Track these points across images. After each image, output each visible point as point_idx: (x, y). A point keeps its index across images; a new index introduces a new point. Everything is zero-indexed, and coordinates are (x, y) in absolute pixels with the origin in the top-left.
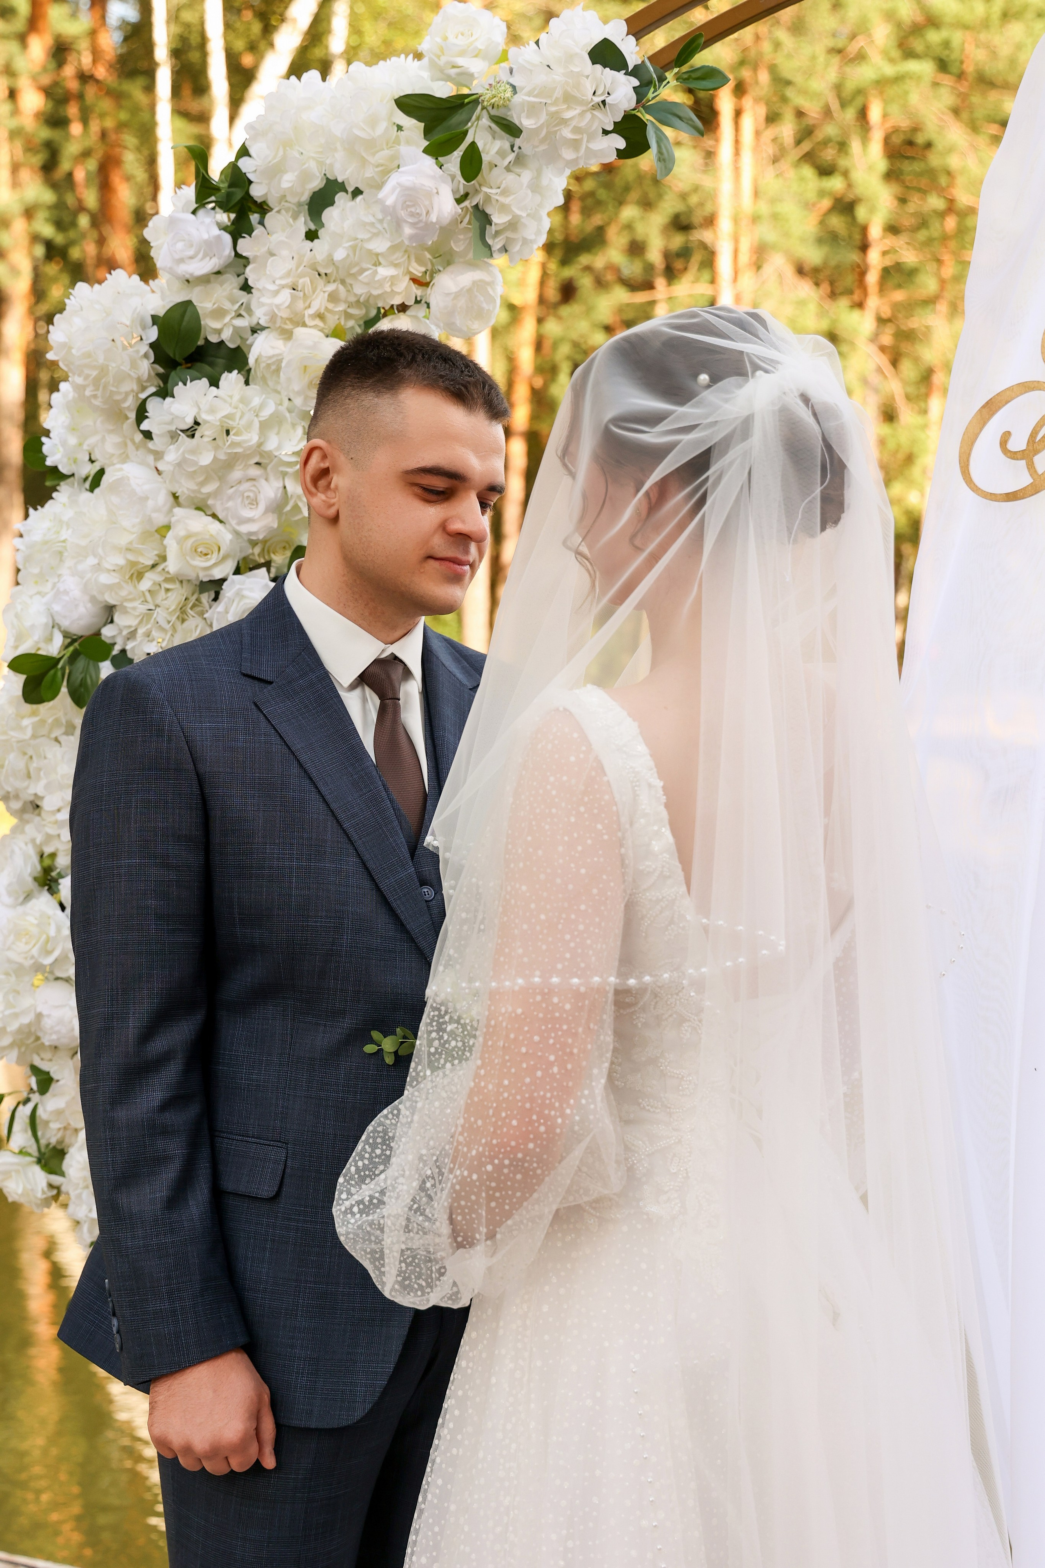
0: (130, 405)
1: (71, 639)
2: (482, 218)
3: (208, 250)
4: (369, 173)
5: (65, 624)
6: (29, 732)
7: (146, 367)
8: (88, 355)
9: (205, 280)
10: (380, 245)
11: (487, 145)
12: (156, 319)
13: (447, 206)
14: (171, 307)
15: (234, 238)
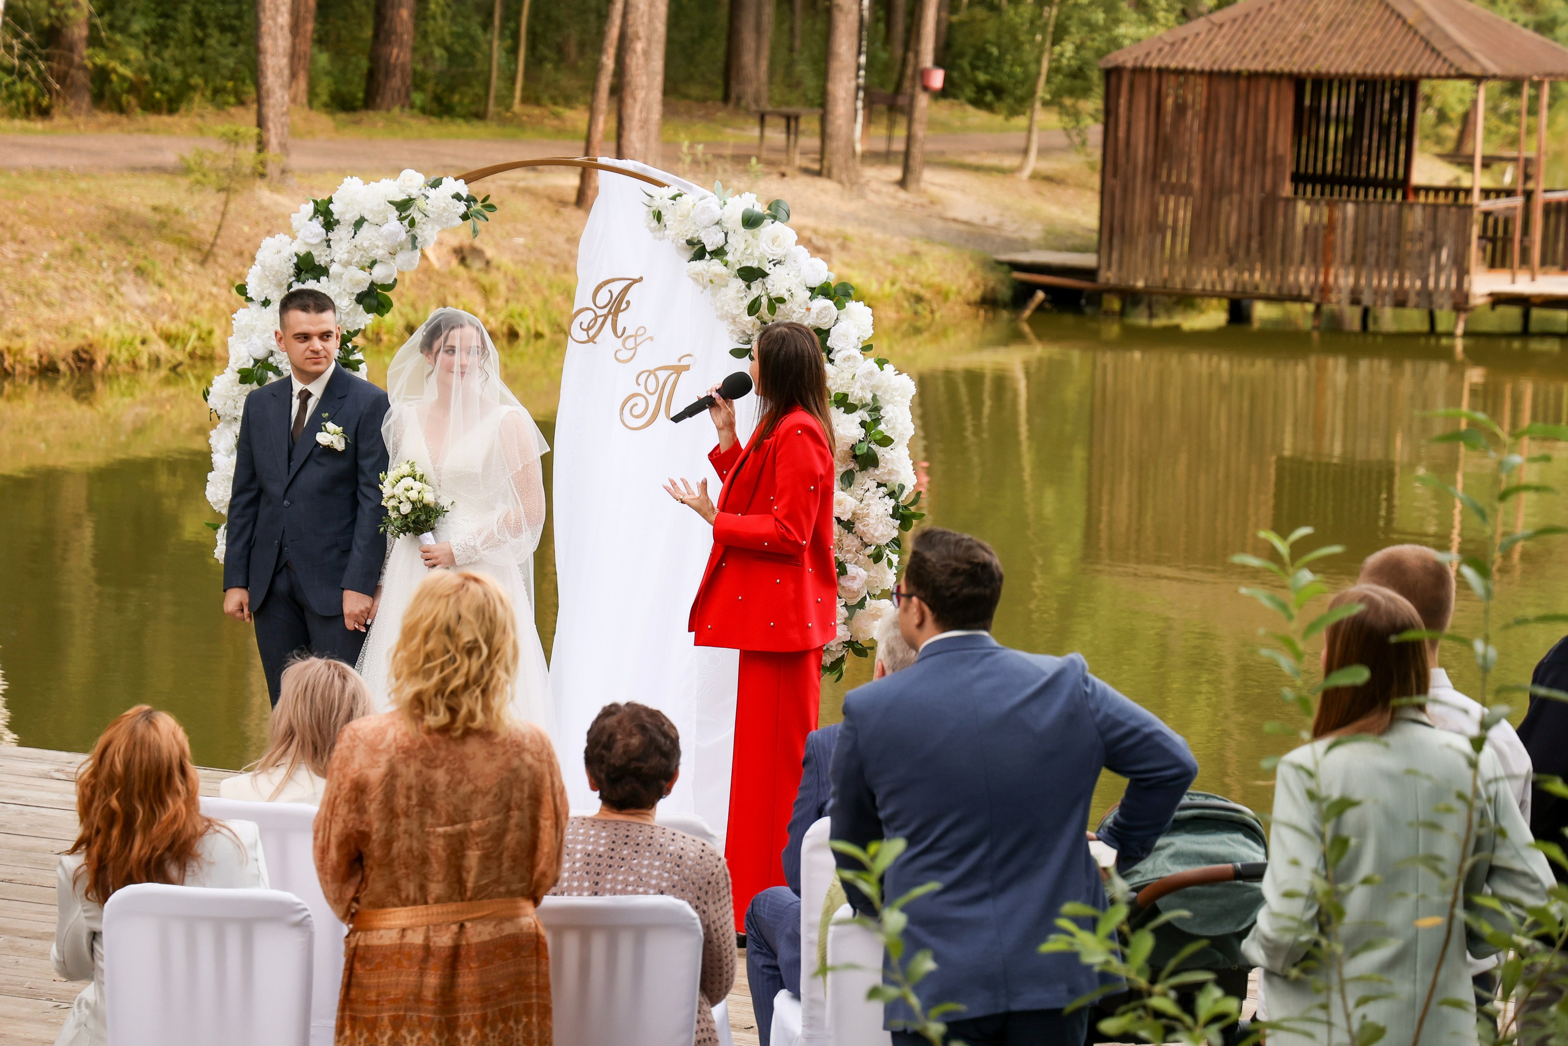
1: (256, 361)
2: (414, 238)
3: (317, 235)
4: (377, 220)
5: (254, 356)
7: (292, 271)
8: (272, 266)
9: (316, 245)
10: (380, 244)
11: (417, 216)
12: (296, 255)
13: (403, 236)
14: (302, 251)
15: (327, 232)
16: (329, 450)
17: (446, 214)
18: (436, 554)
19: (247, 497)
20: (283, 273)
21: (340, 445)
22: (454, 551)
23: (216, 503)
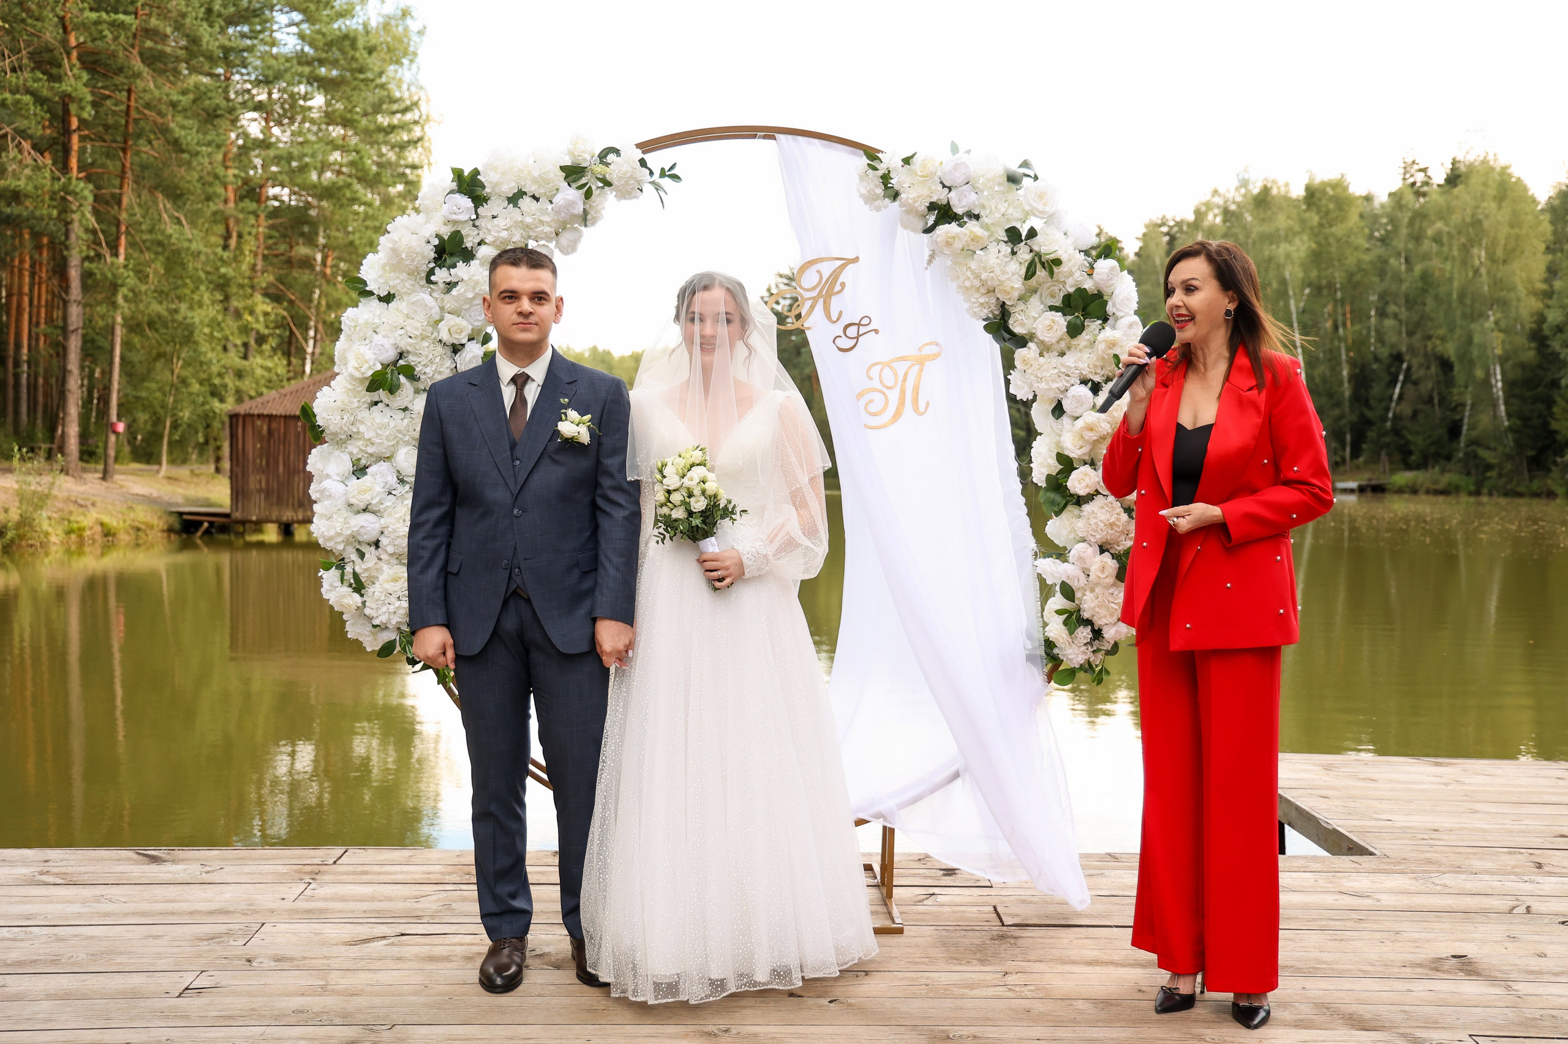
0: (425, 269)
1: (384, 365)
3: (462, 211)
4: (542, 191)
5: (381, 358)
6: (356, 404)
7: (432, 255)
8: (410, 247)
9: (463, 223)
10: (546, 219)
11: (595, 185)
12: (437, 236)
13: (579, 209)
14: (446, 232)
15: (476, 208)
16: (571, 444)
17: (632, 182)
18: (727, 563)
19: (436, 513)
20: (424, 257)
21: (585, 438)
22: (745, 560)
23: (330, 539)
